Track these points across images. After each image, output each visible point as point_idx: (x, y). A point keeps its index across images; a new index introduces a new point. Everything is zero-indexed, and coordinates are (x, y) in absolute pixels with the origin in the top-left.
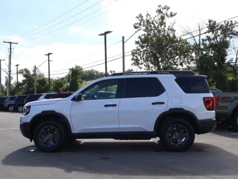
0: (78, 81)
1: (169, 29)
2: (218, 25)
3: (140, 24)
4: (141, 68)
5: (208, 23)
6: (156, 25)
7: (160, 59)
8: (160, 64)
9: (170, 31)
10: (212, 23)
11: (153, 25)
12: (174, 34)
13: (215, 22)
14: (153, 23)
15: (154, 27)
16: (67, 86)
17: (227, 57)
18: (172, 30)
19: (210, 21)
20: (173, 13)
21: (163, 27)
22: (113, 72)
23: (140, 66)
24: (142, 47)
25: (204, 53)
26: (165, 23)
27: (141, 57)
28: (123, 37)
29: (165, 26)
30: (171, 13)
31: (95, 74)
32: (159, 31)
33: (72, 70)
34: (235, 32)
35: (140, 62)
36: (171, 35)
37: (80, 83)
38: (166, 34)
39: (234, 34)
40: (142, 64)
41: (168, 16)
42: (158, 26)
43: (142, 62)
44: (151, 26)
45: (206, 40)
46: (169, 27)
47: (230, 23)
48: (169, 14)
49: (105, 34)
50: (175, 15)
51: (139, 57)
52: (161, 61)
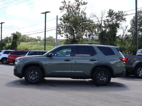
0: (17, 42)
1: (82, 12)
2: (114, 13)
3: (64, 7)
4: (62, 37)
5: (109, 11)
6: (74, 9)
7: (75, 32)
8: (75, 34)
9: (82, 14)
10: (111, 11)
11: (72, 9)
12: (85, 16)
13: (113, 11)
14: (72, 8)
15: (73, 10)
16: (9, 45)
17: (117, 33)
18: (84, 13)
19: (110, 10)
20: (85, 3)
21: (78, 10)
22: (39, 38)
23: (62, 35)
24: (64, 23)
25: (104, 29)
26: (80, 9)
27: (62, 29)
28: (57, 16)
29: (80, 10)
30: (84, 2)
31: (26, 38)
32: (75, 13)
33: (13, 34)
34: (124, 18)
35: (62, 32)
36: (83, 16)
37: (18, 44)
38: (80, 15)
39: (123, 20)
40: (63, 34)
41: (82, 4)
42: (75, 10)
43: (63, 32)
44: (70, 10)
45: (106, 22)
46: (82, 11)
47: (121, 12)
48: (82, 2)
49: (46, 13)
50: (86, 4)
51: (61, 29)
52: (76, 33)
